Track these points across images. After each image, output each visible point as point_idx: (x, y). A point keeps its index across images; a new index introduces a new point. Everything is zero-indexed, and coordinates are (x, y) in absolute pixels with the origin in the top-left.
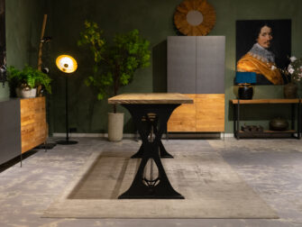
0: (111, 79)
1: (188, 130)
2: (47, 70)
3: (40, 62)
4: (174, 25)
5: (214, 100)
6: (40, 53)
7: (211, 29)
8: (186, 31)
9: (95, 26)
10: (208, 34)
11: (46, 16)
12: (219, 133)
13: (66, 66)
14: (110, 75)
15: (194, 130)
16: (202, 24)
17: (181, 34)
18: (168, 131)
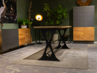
0: (53, 22)
1: (81, 40)
2: (32, 20)
3: (30, 17)
4: (77, 3)
5: (90, 29)
6: (30, 14)
7: (90, 3)
8: (81, 5)
9: (48, 4)
10: (89, 5)
11: (31, 2)
12: (93, 41)
13: (39, 18)
14: (53, 21)
15: (83, 40)
16: (87, 2)
17: (79, 6)
18: (74, 40)
